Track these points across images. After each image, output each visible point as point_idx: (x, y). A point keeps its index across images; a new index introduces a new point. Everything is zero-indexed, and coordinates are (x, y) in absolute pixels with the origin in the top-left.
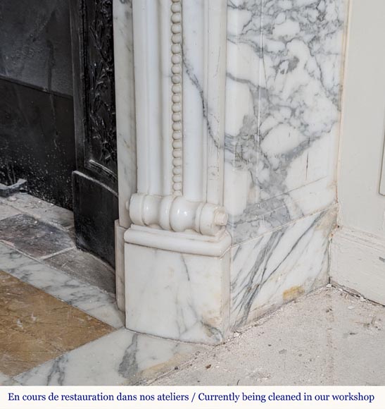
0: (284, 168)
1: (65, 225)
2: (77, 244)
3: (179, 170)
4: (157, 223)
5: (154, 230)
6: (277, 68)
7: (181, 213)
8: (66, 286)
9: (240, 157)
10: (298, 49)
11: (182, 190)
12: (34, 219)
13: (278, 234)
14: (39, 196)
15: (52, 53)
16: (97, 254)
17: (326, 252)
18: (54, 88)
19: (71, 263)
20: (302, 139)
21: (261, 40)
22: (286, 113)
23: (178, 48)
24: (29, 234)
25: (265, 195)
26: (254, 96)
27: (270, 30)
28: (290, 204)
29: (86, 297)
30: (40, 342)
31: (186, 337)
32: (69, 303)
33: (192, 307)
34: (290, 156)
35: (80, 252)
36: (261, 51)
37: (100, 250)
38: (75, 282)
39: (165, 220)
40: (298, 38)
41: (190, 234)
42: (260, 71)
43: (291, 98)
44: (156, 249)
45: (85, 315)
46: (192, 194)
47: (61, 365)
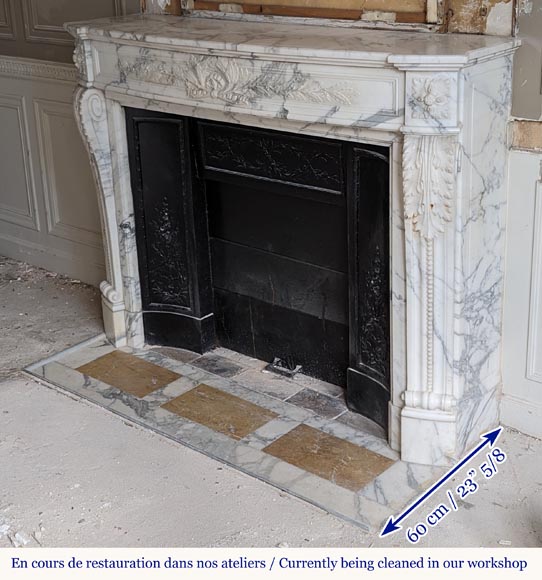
0: (478, 370)
1: (335, 395)
2: (350, 409)
3: (431, 379)
4: (421, 406)
5: (419, 409)
6: (475, 324)
7: (434, 401)
8: (356, 436)
9: (461, 370)
10: (483, 313)
11: (432, 389)
12: (315, 392)
13: (477, 405)
14: (311, 375)
15: (325, 298)
16: (363, 414)
17: (498, 408)
18: (326, 317)
19: (351, 421)
20: (486, 354)
21: (468, 314)
22: (479, 343)
23: (430, 323)
24: (317, 403)
25: (471, 386)
26: (466, 340)
27: (472, 308)
28: (481, 388)
29: (371, 443)
30: (360, 471)
31: (436, 464)
32: (363, 447)
33: (439, 448)
34: (481, 364)
35: (351, 413)
36: (468, 319)
37: (367, 412)
38: (360, 433)
39: (425, 404)
40: (483, 307)
41: (438, 411)
42: (468, 328)
43: (481, 336)
44: (419, 419)
45: (375, 454)
46: (438, 390)
47: (378, 484)
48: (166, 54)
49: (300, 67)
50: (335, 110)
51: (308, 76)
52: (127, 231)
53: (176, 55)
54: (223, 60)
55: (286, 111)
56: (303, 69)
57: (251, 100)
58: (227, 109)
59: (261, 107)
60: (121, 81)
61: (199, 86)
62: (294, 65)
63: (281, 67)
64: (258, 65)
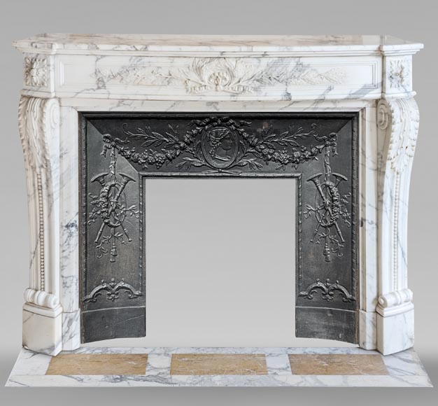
48: (166, 60)
49: (302, 60)
50: (330, 89)
51: (308, 66)
52: (73, 229)
53: (176, 60)
54: (230, 60)
55: (289, 94)
56: (305, 61)
57: (256, 89)
58: (233, 99)
59: (266, 93)
60: (99, 88)
61: (203, 84)
62: (297, 59)
63: (285, 61)
64: (265, 61)
